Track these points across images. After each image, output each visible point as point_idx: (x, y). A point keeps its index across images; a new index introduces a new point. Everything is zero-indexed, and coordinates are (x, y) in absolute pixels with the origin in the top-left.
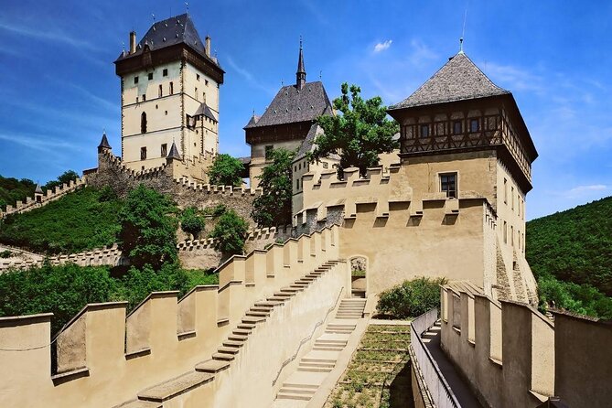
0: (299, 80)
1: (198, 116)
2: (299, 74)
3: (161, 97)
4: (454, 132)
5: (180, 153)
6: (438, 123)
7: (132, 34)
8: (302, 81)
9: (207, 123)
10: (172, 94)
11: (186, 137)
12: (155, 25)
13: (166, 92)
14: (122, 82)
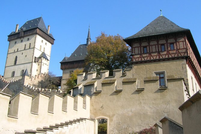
0: (87, 42)
1: (40, 57)
2: (88, 39)
3: (25, 49)
4: (161, 50)
5: (29, 73)
6: (152, 45)
7: (17, 25)
8: (89, 42)
9: (44, 61)
10: (30, 48)
11: (33, 67)
12: (28, 22)
13: (27, 47)
14: (9, 44)
